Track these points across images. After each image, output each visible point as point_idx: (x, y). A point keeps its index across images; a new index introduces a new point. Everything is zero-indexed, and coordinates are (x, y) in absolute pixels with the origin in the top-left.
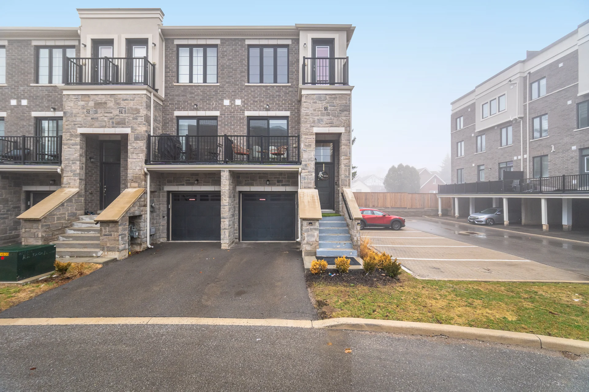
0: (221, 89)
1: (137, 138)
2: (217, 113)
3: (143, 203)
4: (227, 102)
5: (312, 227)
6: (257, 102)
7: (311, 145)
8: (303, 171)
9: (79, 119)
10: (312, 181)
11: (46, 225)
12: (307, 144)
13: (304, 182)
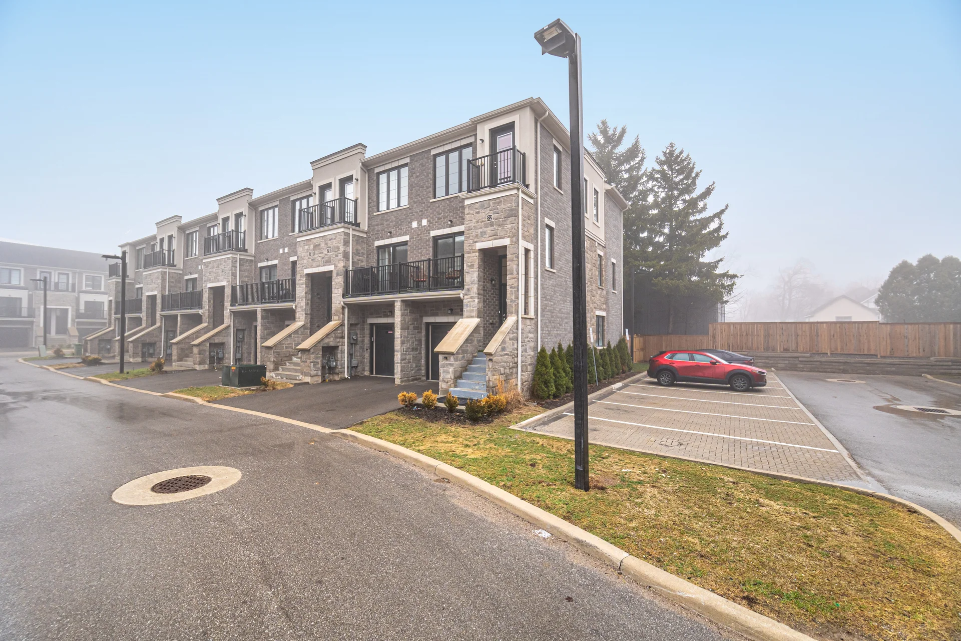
0: (410, 211)
1: (337, 275)
2: (406, 238)
3: (340, 335)
4: (415, 225)
5: (448, 363)
6: (441, 219)
7: (473, 264)
8: (466, 297)
9: (305, 261)
10: (475, 309)
11: (277, 352)
12: (469, 263)
13: (467, 310)
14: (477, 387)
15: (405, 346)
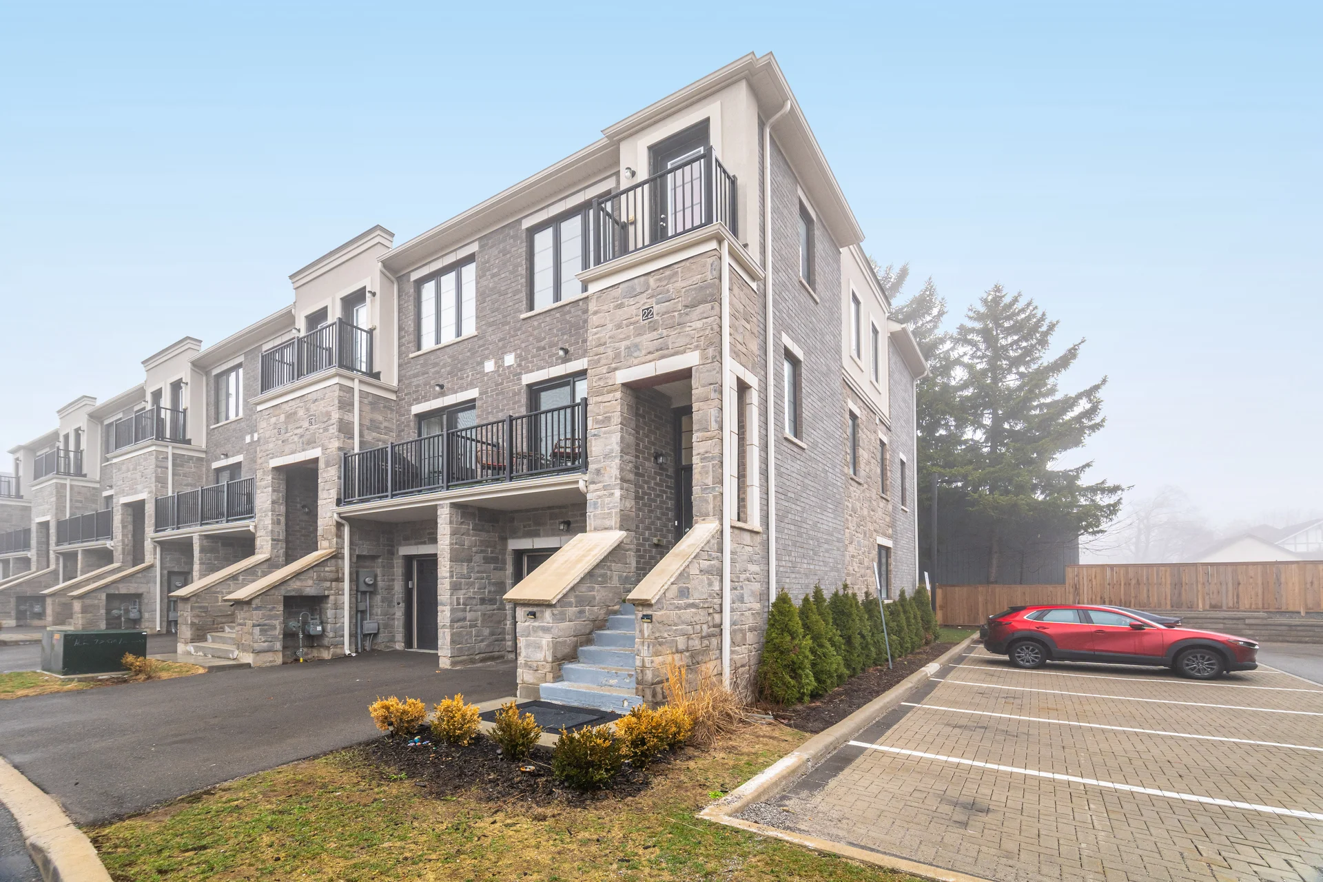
0: (481, 342)
1: (328, 465)
2: (473, 393)
3: (332, 576)
4: (489, 366)
5: (536, 624)
6: (544, 348)
7: (610, 417)
8: (592, 487)
9: (271, 446)
10: (613, 510)
11: (200, 607)
12: (600, 417)
13: (594, 516)
14: (613, 682)
15: (461, 595)
